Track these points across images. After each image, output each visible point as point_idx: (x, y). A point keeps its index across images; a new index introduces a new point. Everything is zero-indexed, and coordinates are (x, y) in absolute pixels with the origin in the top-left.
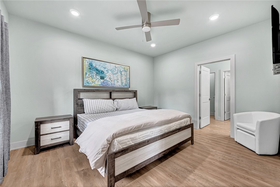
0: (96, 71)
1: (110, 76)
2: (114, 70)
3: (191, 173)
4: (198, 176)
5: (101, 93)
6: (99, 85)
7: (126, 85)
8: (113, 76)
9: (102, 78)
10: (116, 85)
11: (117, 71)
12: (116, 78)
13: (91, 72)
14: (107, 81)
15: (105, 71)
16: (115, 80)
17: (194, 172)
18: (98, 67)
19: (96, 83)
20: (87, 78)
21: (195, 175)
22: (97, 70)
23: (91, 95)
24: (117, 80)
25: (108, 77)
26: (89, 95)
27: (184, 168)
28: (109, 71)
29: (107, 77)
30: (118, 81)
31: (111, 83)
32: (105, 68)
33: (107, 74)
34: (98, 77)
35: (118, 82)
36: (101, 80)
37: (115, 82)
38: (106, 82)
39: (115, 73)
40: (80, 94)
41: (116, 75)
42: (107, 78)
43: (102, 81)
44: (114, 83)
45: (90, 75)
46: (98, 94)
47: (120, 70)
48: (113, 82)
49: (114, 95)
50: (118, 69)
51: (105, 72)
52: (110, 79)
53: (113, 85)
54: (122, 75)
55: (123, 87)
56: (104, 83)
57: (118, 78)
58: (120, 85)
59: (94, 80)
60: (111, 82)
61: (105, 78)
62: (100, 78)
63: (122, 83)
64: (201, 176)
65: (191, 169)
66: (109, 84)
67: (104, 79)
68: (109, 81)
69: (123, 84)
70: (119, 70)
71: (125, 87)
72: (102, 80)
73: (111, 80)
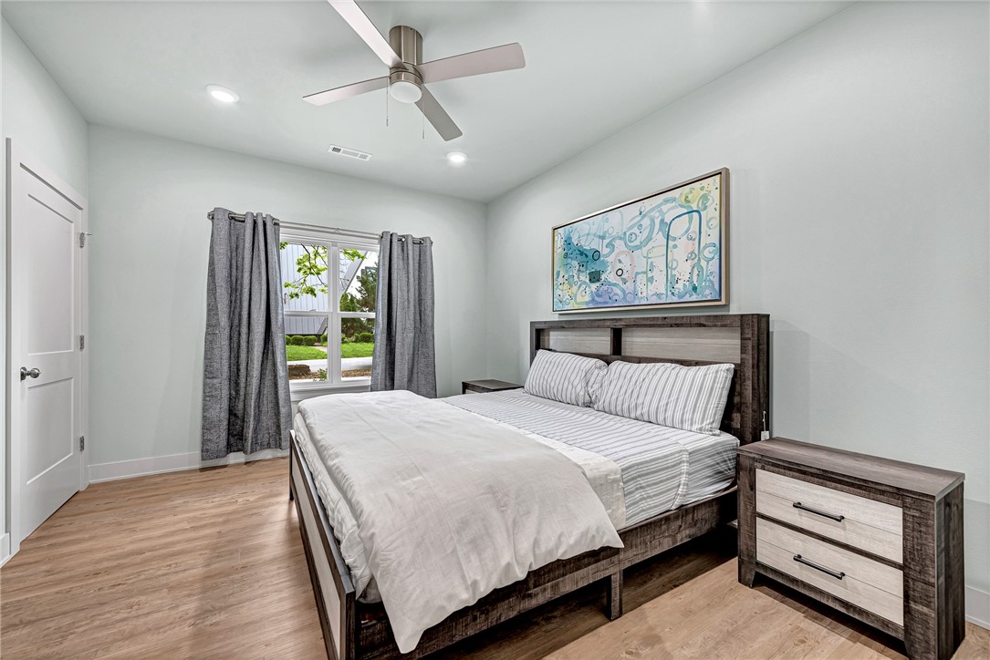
0: (579, 257)
1: (620, 261)
2: (636, 230)
3: (199, 612)
4: (171, 624)
5: (594, 333)
6: (587, 303)
7: (695, 289)
8: (632, 258)
9: (595, 277)
10: (644, 294)
11: (648, 230)
12: (641, 265)
13: (569, 266)
14: (610, 284)
15: (604, 245)
16: (637, 274)
17: (192, 621)
18: (583, 243)
19: (580, 299)
20: (560, 287)
21: (180, 617)
22: (582, 253)
23: (570, 338)
24: (645, 273)
25: (613, 267)
26: (563, 338)
27: (232, 605)
28: (618, 243)
29: (609, 269)
30: (650, 274)
31: (623, 291)
32: (603, 238)
33: (609, 259)
34: (585, 278)
35: (651, 280)
36: (590, 287)
37: (638, 282)
38: (605, 288)
39: (637, 243)
40: (549, 335)
41: (645, 250)
42: (610, 276)
43: (594, 290)
44: (635, 288)
45: (566, 277)
46: (585, 336)
47: (662, 221)
48: (629, 287)
49: (635, 342)
50: (653, 221)
51: (605, 251)
52: (620, 272)
53: (630, 299)
54: (674, 239)
55: (675, 299)
56: (599, 296)
57: (650, 261)
58: (659, 295)
59: (575, 288)
60: (624, 287)
61: (603, 277)
62: (588, 281)
63: (672, 281)
64: (161, 630)
65: (208, 623)
66: (617, 297)
67: (598, 281)
68: (615, 285)
69: (680, 286)
70: (657, 222)
71: (687, 298)
72: (594, 286)
73: (623, 276)
